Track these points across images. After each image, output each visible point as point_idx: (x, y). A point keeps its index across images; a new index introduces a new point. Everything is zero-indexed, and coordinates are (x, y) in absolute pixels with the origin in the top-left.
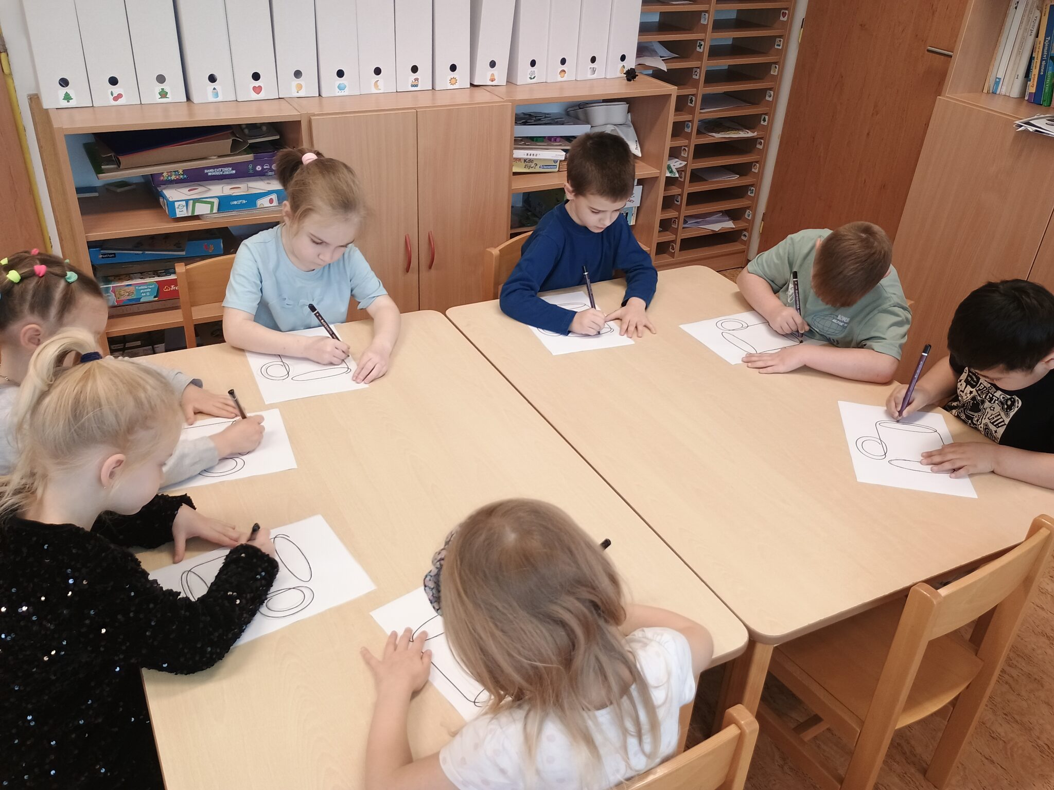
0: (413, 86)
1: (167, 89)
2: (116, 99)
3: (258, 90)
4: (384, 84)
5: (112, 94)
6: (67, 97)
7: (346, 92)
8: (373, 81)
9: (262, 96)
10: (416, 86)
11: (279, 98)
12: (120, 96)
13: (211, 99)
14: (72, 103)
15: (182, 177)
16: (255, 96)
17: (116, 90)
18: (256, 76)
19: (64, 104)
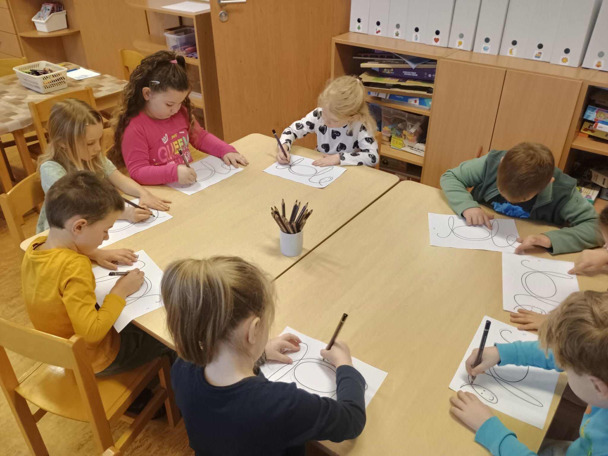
0: (536, 57)
1: (400, 32)
2: (378, 32)
3: (436, 40)
4: (516, 52)
5: (376, 30)
6: (359, 28)
7: (488, 52)
8: (510, 49)
9: (438, 44)
10: (539, 57)
11: (448, 47)
12: (379, 32)
13: (413, 40)
14: (360, 31)
15: (392, 73)
16: (434, 43)
17: (379, 28)
18: (437, 33)
19: (357, 31)
